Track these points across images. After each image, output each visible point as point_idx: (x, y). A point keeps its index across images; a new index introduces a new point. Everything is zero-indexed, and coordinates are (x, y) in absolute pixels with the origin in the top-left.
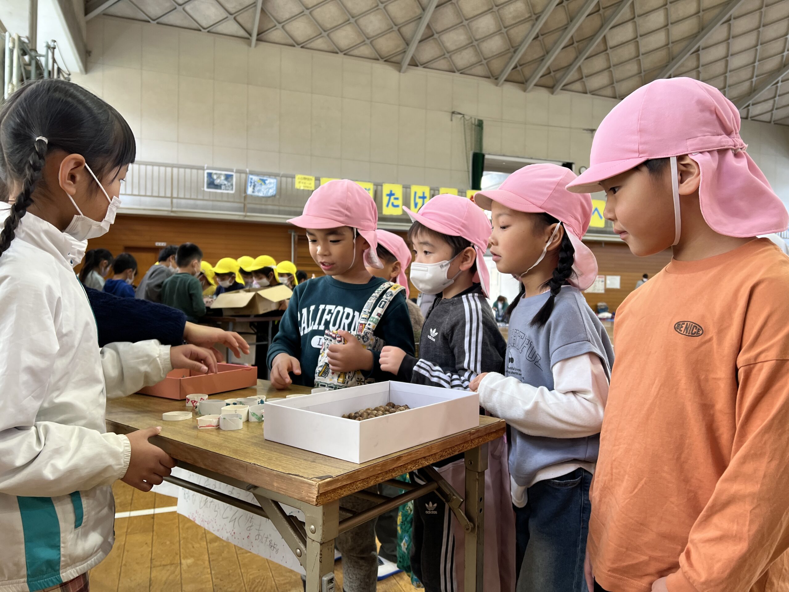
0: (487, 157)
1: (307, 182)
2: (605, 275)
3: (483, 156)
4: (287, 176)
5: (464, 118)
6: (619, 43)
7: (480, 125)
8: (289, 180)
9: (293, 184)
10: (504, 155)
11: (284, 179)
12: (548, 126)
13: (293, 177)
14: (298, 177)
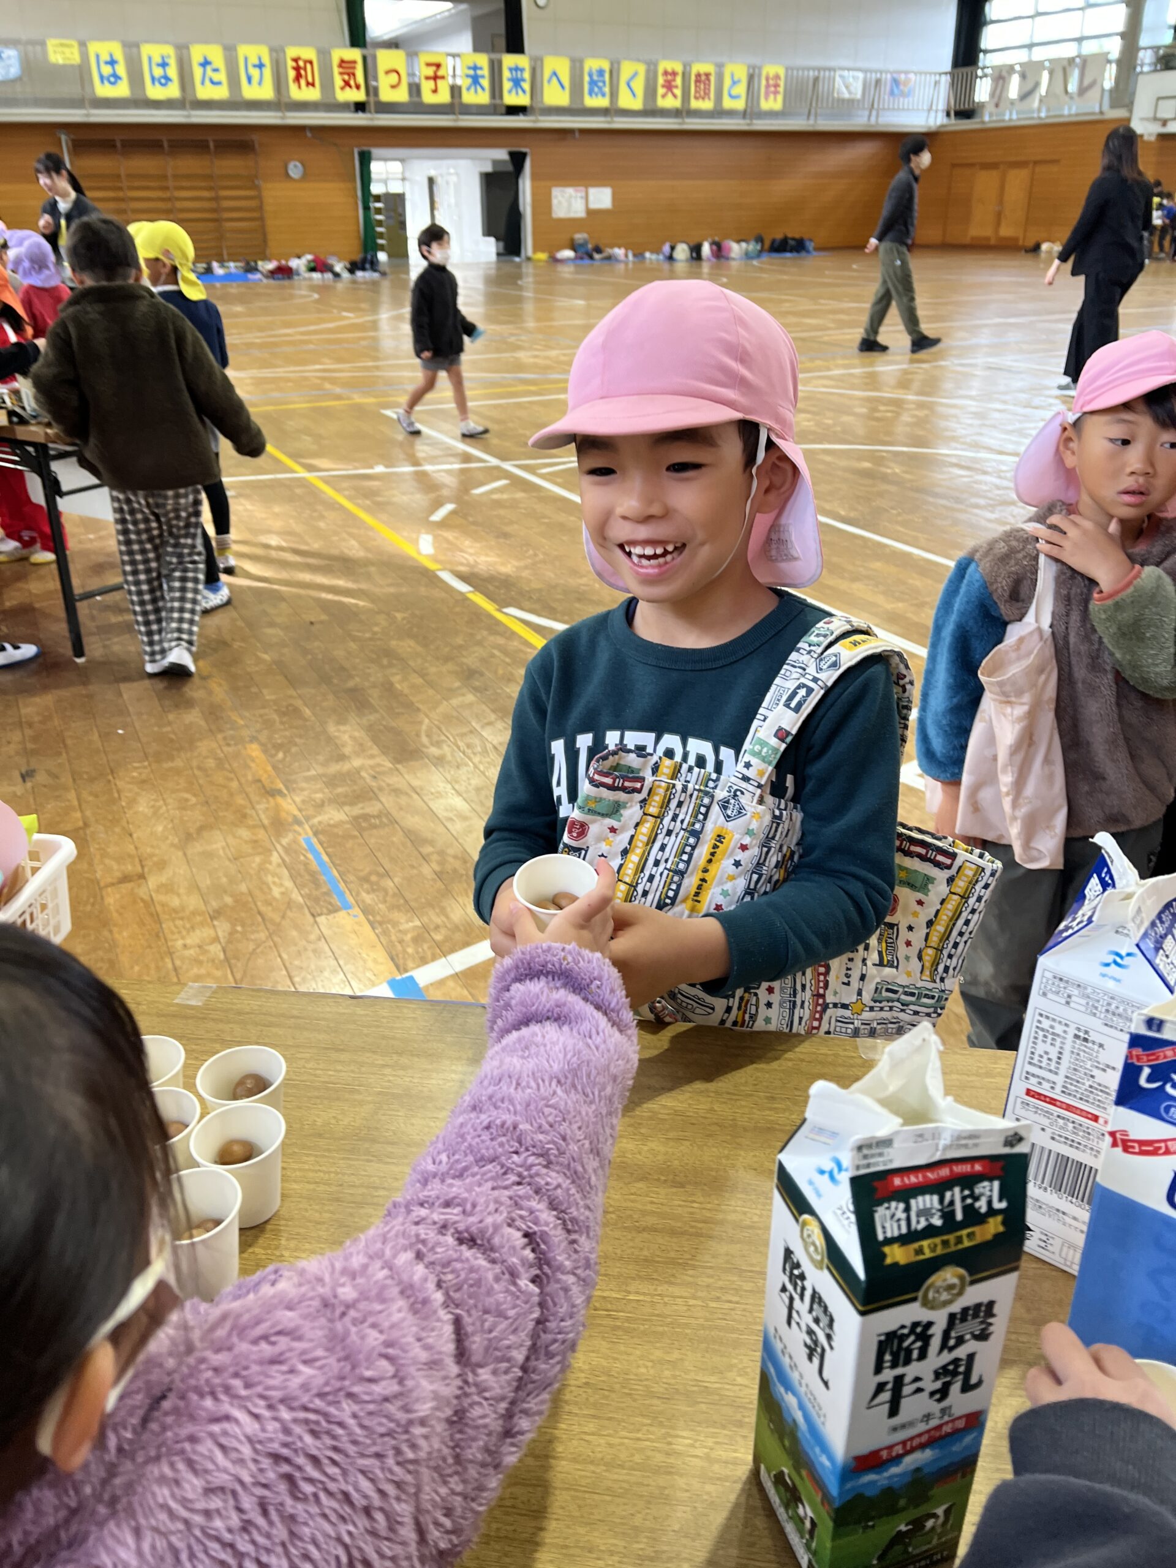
1: (67, 50)
2: (587, 187)
4: (33, 43)
8: (38, 48)
9: (45, 53)
11: (30, 48)
13: (43, 44)
14: (52, 44)
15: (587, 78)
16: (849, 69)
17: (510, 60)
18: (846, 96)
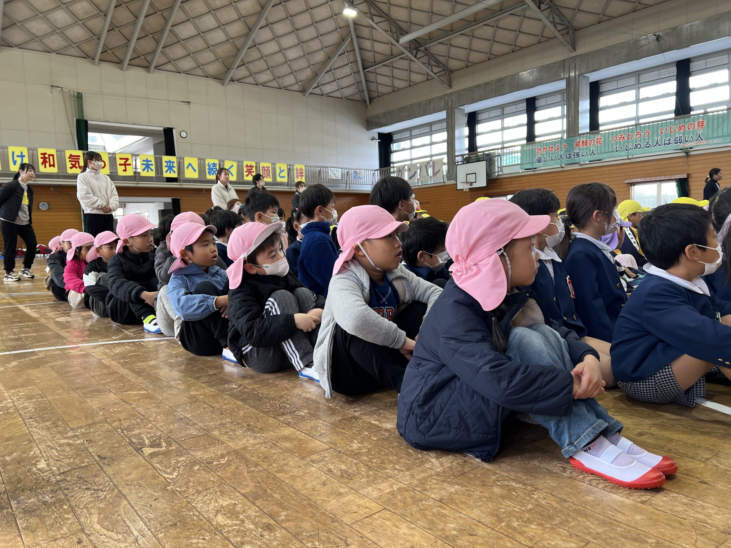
0: (89, 122)
3: (86, 122)
5: (63, 91)
6: (188, 37)
7: (79, 97)
10: (107, 122)
12: (148, 98)
15: (207, 167)
16: (334, 168)
17: (166, 158)
18: (335, 178)
